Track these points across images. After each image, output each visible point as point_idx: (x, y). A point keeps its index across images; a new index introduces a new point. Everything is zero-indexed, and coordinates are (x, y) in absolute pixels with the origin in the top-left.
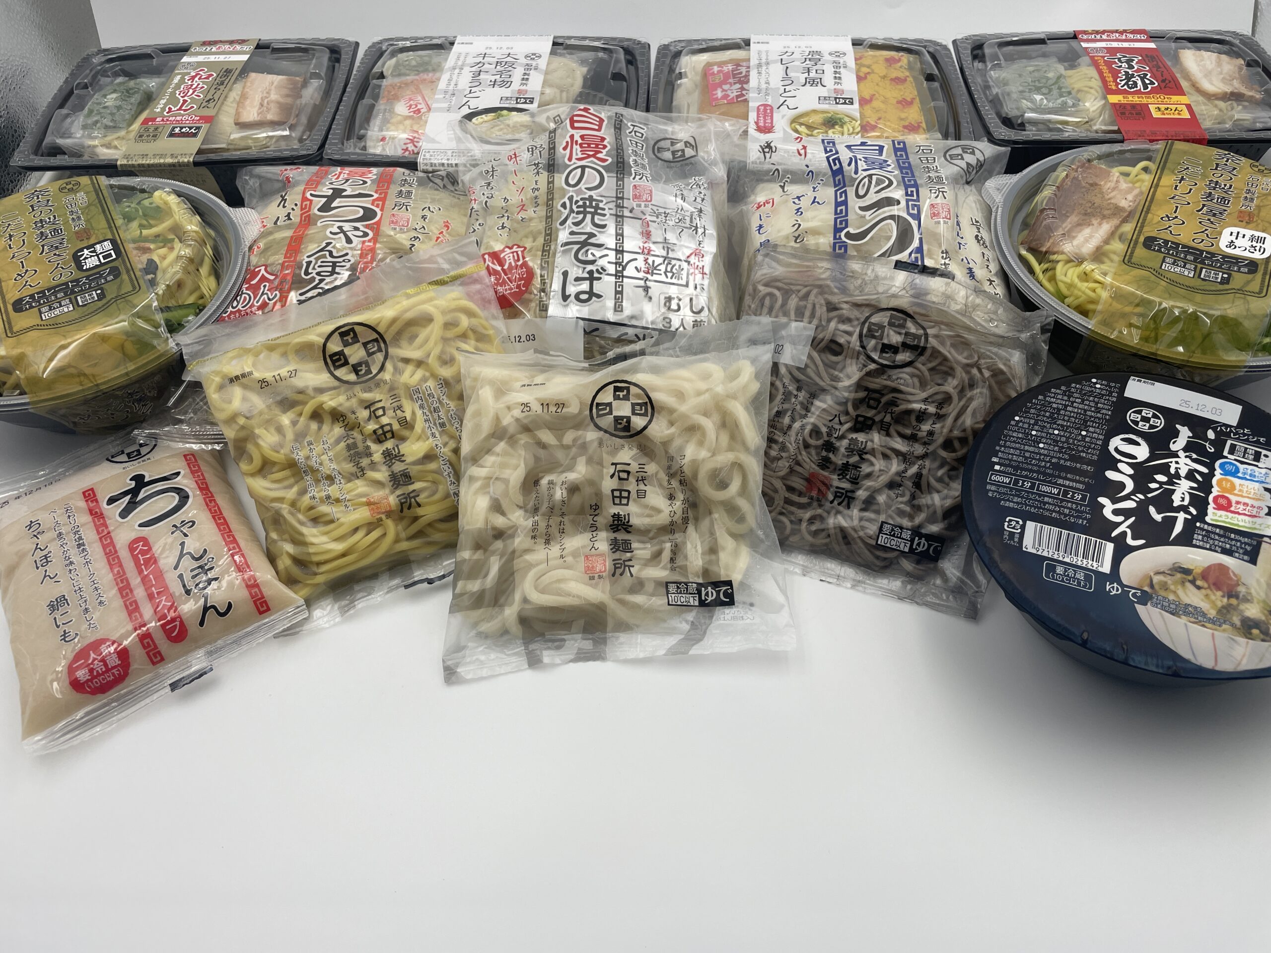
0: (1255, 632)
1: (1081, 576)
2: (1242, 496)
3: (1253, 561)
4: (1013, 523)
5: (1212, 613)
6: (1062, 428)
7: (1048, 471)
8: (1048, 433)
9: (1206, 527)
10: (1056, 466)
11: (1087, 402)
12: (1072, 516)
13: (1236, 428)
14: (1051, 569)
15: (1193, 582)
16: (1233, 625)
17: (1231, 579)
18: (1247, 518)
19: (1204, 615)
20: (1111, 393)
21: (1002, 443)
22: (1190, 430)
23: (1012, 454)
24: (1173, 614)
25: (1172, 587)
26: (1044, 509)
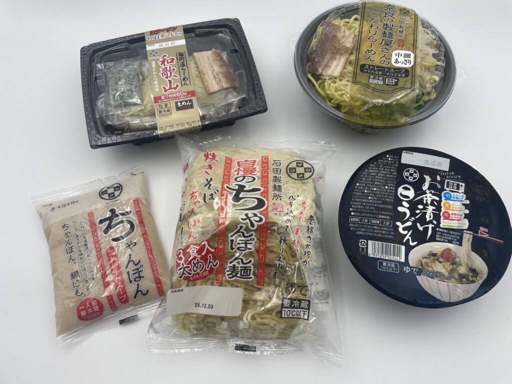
0: (464, 280)
1: (393, 265)
2: (454, 210)
3: (461, 245)
4: (363, 243)
5: (447, 274)
6: (377, 186)
7: (374, 212)
8: (372, 190)
9: (441, 230)
10: (377, 209)
11: (386, 170)
12: (386, 234)
13: (448, 172)
14: (381, 264)
15: (438, 260)
16: (455, 278)
17: (452, 255)
18: (457, 222)
19: (444, 275)
20: (395, 162)
21: (353, 199)
22: (430, 177)
23: (358, 205)
24: (431, 278)
25: (430, 264)
26: (375, 233)
